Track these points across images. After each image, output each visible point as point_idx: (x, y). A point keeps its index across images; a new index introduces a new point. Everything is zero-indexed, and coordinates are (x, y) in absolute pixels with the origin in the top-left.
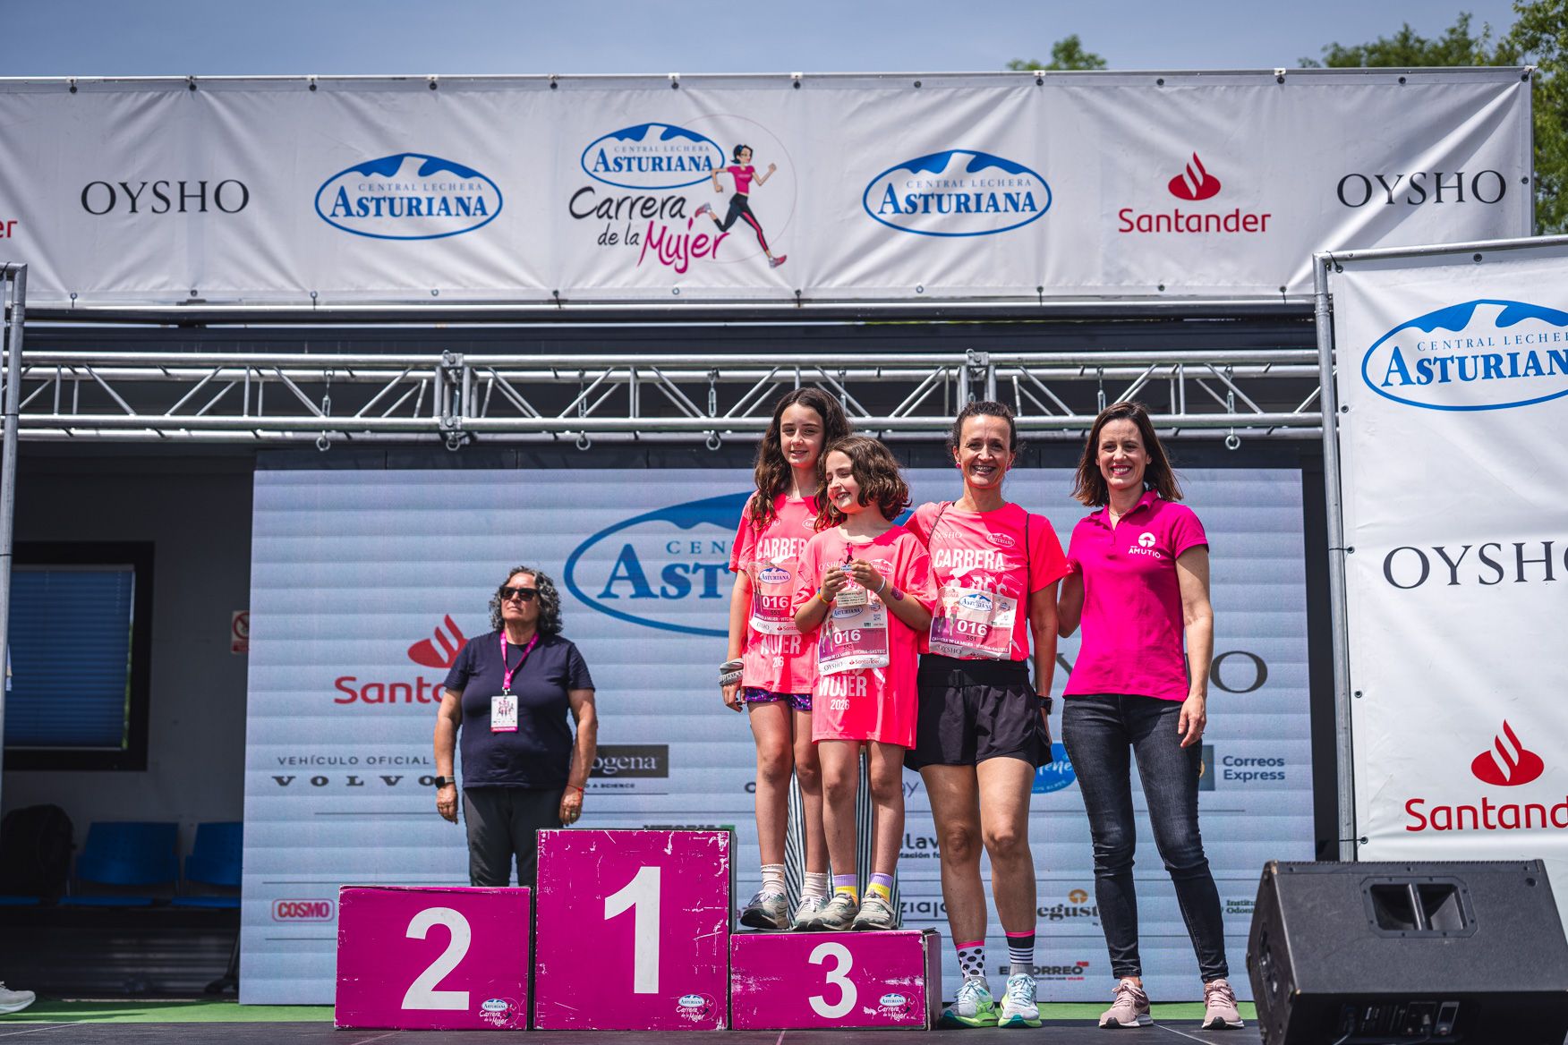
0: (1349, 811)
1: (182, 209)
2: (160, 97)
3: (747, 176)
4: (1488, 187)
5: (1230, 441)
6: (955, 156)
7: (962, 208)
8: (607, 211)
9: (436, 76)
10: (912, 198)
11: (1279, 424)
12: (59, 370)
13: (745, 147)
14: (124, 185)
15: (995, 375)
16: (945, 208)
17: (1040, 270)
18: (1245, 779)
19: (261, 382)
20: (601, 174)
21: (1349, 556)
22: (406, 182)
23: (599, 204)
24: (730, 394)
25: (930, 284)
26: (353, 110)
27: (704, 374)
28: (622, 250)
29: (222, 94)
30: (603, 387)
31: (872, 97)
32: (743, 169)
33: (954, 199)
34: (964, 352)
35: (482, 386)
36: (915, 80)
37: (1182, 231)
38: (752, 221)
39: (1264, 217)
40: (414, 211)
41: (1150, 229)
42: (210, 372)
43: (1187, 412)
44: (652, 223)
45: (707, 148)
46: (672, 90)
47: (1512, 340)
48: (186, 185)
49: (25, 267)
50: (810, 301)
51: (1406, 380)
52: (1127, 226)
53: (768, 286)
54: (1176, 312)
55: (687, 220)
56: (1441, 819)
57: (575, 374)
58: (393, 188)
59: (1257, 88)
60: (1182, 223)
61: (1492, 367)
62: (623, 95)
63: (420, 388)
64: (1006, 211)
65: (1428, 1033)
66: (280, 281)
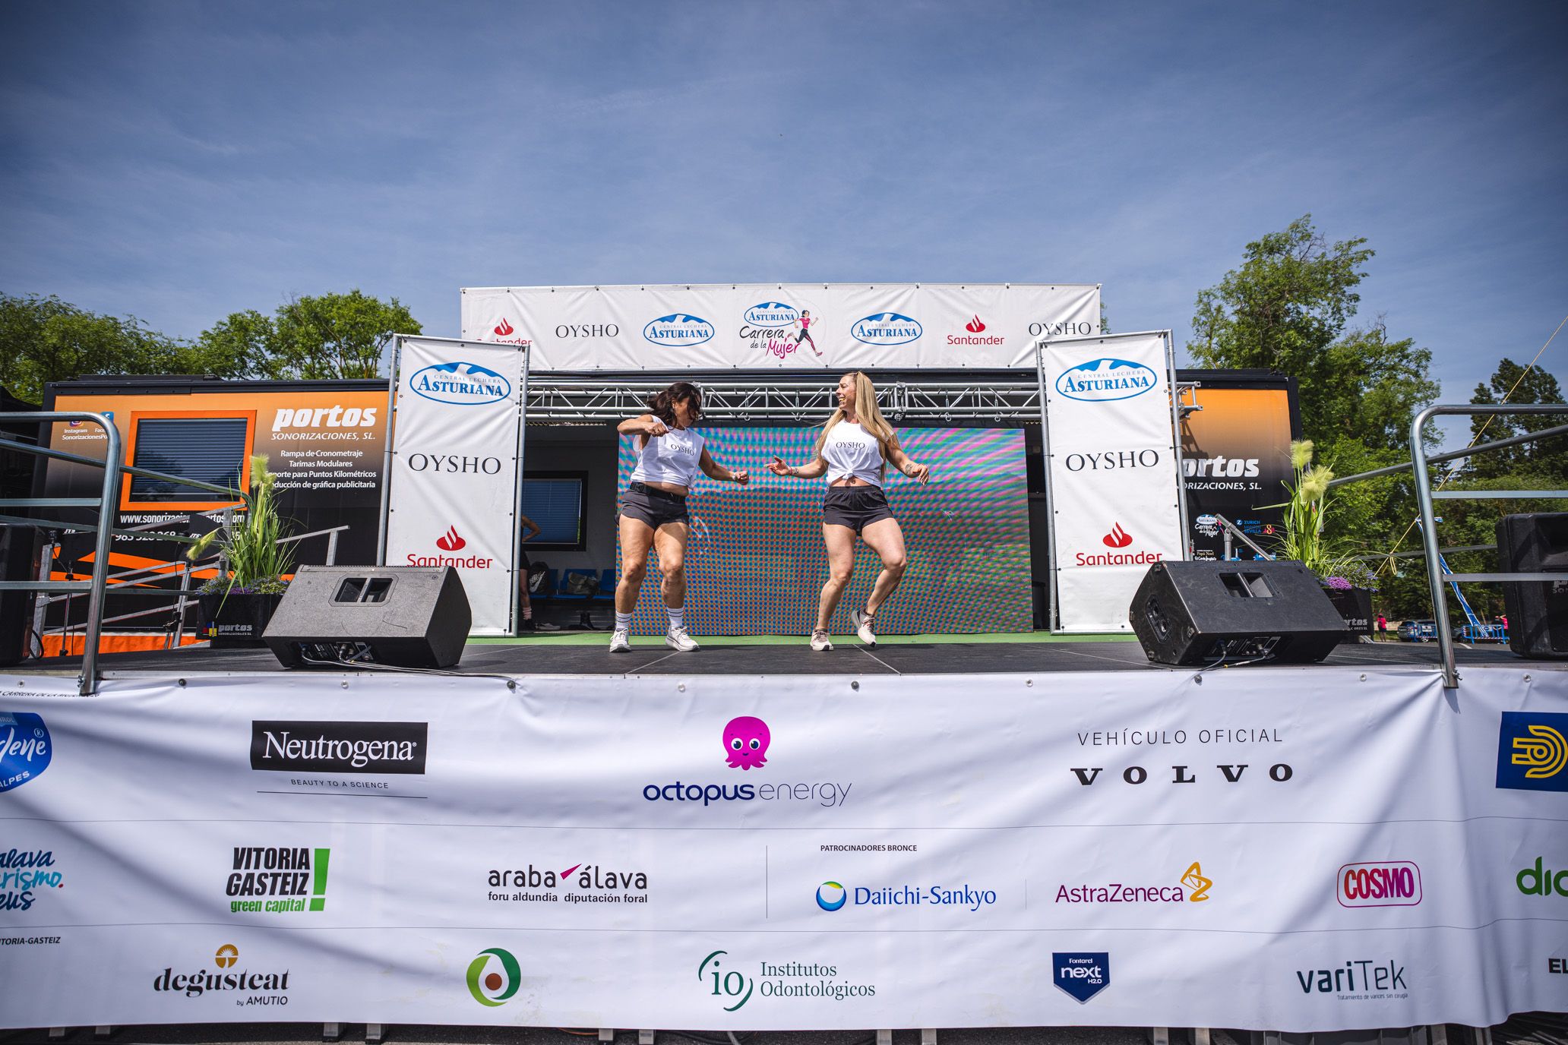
0: (1053, 558)
1: (594, 335)
2: (585, 293)
3: (807, 321)
4: (1085, 328)
5: (998, 418)
6: (886, 315)
7: (889, 335)
9: (689, 285)
10: (870, 331)
11: (1015, 412)
13: (807, 311)
14: (572, 327)
16: (882, 334)
17: (918, 358)
20: (752, 321)
21: (1051, 458)
22: (678, 324)
24: (803, 400)
25: (876, 363)
26: (658, 298)
27: (794, 393)
28: (760, 350)
29: (609, 292)
30: (754, 398)
31: (854, 292)
32: (806, 319)
33: (885, 331)
34: (895, 383)
35: (708, 398)
36: (870, 286)
37: (971, 344)
38: (809, 339)
39: (1001, 339)
40: (681, 336)
41: (960, 342)
42: (600, 393)
43: (982, 406)
45: (792, 312)
46: (778, 290)
47: (1116, 374)
48: (595, 327)
49: (529, 347)
51: (1074, 390)
52: (950, 342)
56: (1091, 561)
57: (744, 393)
58: (673, 327)
59: (999, 290)
60: (971, 341)
61: (1108, 385)
62: (760, 292)
64: (905, 336)
65: (1259, 654)
66: (630, 362)
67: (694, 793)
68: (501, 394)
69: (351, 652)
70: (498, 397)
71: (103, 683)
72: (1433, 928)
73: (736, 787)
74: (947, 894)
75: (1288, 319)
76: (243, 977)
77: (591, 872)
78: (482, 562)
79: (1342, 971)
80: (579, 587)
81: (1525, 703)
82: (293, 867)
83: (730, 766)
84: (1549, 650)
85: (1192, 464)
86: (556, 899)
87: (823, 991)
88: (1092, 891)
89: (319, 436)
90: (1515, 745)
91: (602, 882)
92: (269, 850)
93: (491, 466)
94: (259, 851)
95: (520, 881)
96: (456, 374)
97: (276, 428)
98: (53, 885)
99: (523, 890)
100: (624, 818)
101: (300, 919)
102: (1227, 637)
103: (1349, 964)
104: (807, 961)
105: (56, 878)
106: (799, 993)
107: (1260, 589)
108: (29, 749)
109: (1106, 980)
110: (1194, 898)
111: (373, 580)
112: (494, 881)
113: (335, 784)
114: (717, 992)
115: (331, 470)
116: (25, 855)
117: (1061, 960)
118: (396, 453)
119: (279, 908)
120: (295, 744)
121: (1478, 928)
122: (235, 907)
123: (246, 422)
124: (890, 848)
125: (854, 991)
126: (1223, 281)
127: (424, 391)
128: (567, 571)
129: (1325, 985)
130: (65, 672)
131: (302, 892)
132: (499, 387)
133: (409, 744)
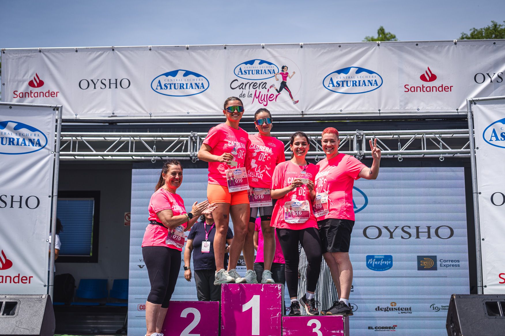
0: (480, 277)
1: (110, 88)
2: (103, 53)
3: (286, 75)
5: (441, 158)
6: (352, 68)
7: (354, 85)
8: (242, 87)
9: (189, 45)
10: (338, 82)
11: (456, 153)
12: (72, 138)
13: (285, 66)
14: (92, 80)
15: (365, 138)
16: (349, 85)
17: (380, 104)
18: (447, 267)
19: (134, 141)
20: (240, 75)
21: (479, 195)
22: (179, 79)
23: (239, 85)
25: (344, 109)
26: (163, 57)
28: (247, 99)
29: (122, 52)
31: (326, 50)
32: (285, 73)
33: (352, 82)
34: (355, 131)
36: (339, 45)
37: (425, 91)
38: (288, 90)
39: (451, 87)
40: (182, 88)
41: (414, 91)
42: (119, 138)
43: (427, 149)
44: (256, 91)
45: (273, 67)
46: (262, 49)
48: (111, 80)
49: (62, 106)
50: (306, 114)
51: (497, 139)
52: (407, 90)
53: (293, 110)
54: (423, 117)
55: (267, 89)
58: (175, 80)
59: (448, 46)
60: (425, 89)
62: (247, 51)
63: (184, 143)
64: (368, 86)
66: (140, 109)
68: (40, 145)
70: (38, 148)
78: (24, 278)
93: (33, 202)
96: (5, 131)
128: (82, 281)
132: (38, 140)
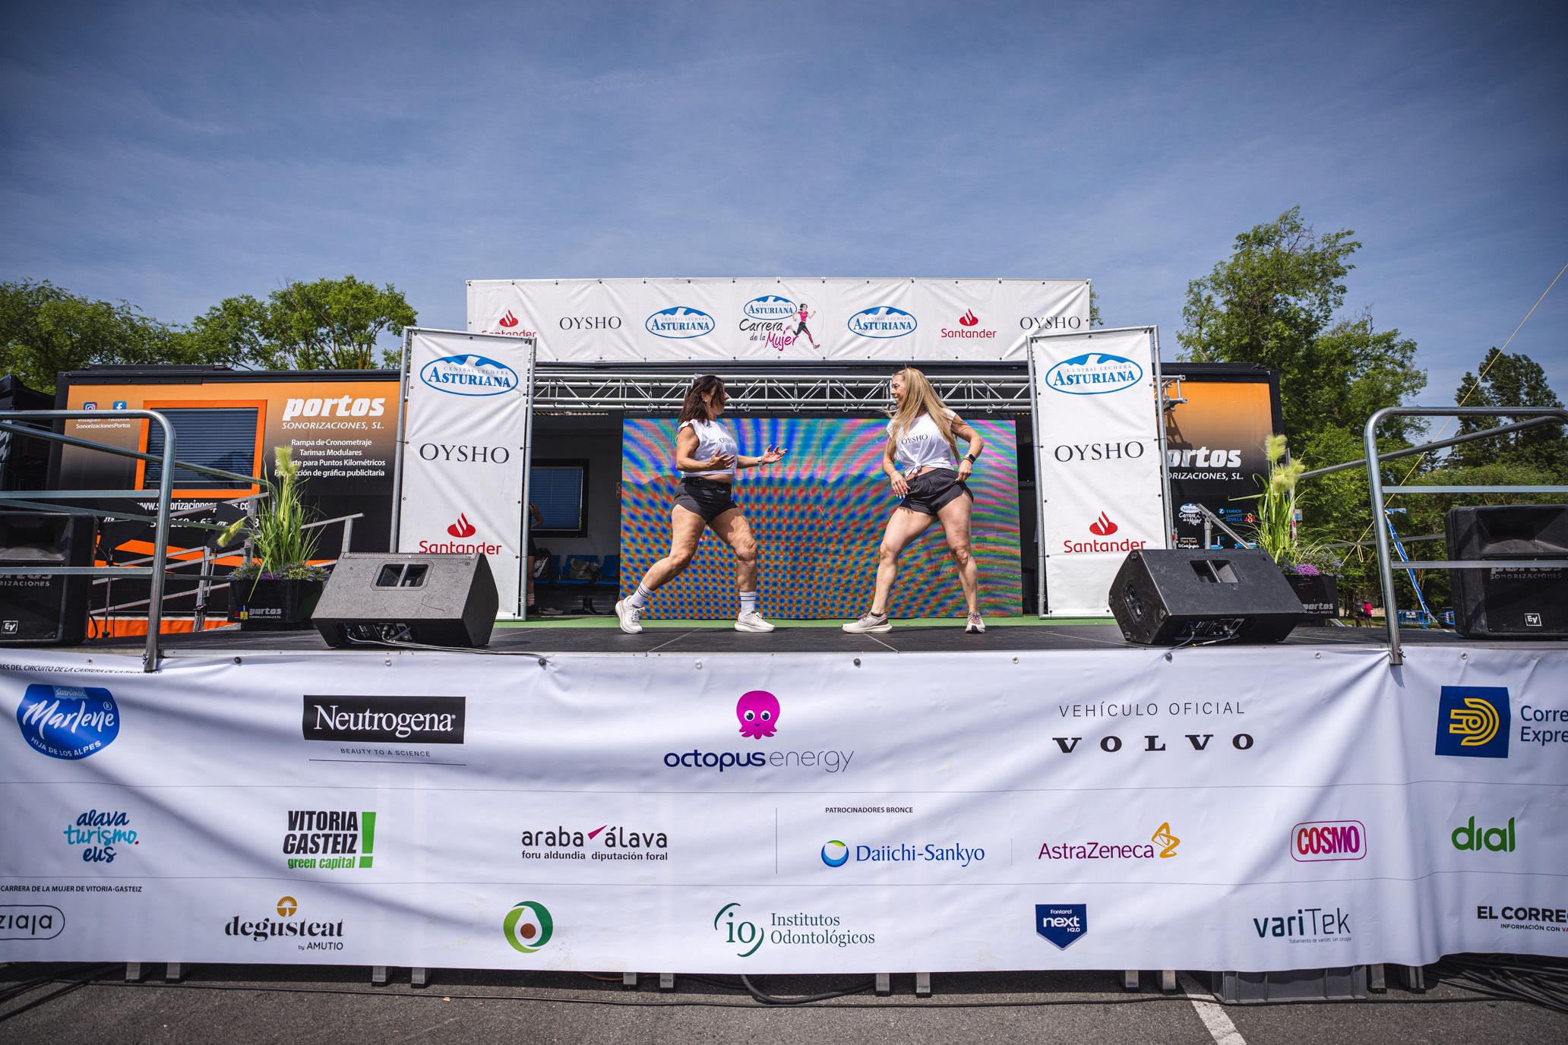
0: (1042, 546)
1: (597, 327)
2: (589, 286)
3: (805, 315)
4: (1074, 323)
5: (989, 410)
6: (882, 309)
7: (884, 328)
9: (690, 278)
10: (866, 324)
11: (1006, 404)
12: (550, 383)
13: (805, 304)
14: (575, 319)
16: (878, 328)
17: (913, 350)
19: (626, 386)
20: (751, 314)
21: (1041, 449)
22: (679, 317)
24: (802, 392)
25: (872, 356)
26: (660, 291)
27: (792, 384)
28: (759, 343)
29: (611, 284)
30: (754, 389)
31: (851, 286)
32: (804, 312)
33: (881, 325)
36: (867, 280)
37: (964, 337)
38: (807, 332)
39: (994, 332)
40: (682, 328)
41: (954, 335)
42: (604, 384)
43: (975, 398)
45: (790, 305)
46: (778, 284)
47: (1103, 368)
48: (598, 319)
49: (536, 339)
51: (1063, 383)
52: (945, 335)
56: (1078, 548)
57: (744, 385)
58: (675, 319)
59: (992, 285)
60: (965, 334)
61: (1096, 378)
62: (759, 285)
64: (900, 329)
65: (1225, 634)
66: (633, 354)
67: (711, 760)
68: (509, 386)
69: (392, 633)
70: (506, 388)
71: (164, 661)
72: (1375, 879)
73: (749, 754)
74: (940, 852)
75: (1276, 310)
76: (303, 925)
77: (617, 833)
78: (490, 548)
79: (1294, 918)
80: (581, 573)
81: (1462, 679)
82: (343, 829)
83: (743, 735)
84: (1485, 631)
85: (1177, 454)
86: (584, 857)
87: (827, 939)
88: (1071, 849)
89: (328, 426)
90: (1453, 716)
91: (626, 842)
92: (320, 814)
93: (500, 455)
94: (311, 814)
95: (550, 841)
96: (465, 366)
97: (286, 417)
98: (130, 842)
99: (554, 849)
100: (646, 783)
101: (351, 875)
102: (1196, 619)
103: (1300, 912)
104: (813, 913)
105: (132, 836)
106: (806, 941)
107: (1227, 575)
108: (99, 720)
109: (1083, 928)
110: (1163, 855)
111: (410, 566)
112: (527, 841)
113: (382, 753)
114: (731, 940)
115: (342, 458)
116: (103, 815)
117: (1043, 911)
118: (407, 443)
119: (332, 865)
120: (343, 716)
121: (1417, 879)
122: (292, 864)
123: (257, 412)
124: (888, 810)
125: (856, 939)
126: (1213, 272)
127: (434, 383)
128: (570, 557)
129: (1278, 931)
130: (129, 651)
131: (352, 851)
132: (506, 379)
133: (449, 716)
